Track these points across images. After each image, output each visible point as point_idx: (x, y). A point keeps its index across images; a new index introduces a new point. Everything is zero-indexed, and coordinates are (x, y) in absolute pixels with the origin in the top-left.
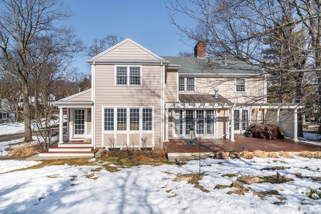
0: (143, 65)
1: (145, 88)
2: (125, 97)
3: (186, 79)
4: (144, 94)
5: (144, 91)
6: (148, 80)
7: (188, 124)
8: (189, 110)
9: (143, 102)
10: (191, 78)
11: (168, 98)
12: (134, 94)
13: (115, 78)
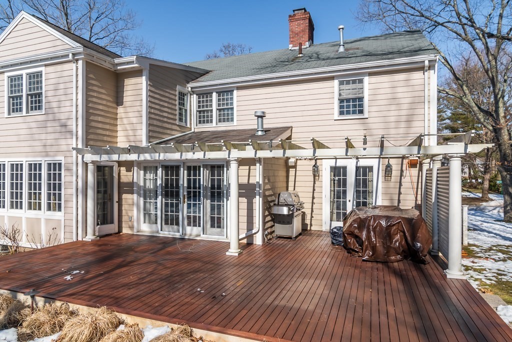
0: (46, 65)
1: (51, 117)
2: (22, 137)
3: (214, 95)
4: (50, 130)
5: (49, 124)
6: (56, 99)
7: (169, 201)
8: (172, 167)
9: (48, 148)
10: (225, 92)
11: (128, 139)
12: (34, 131)
13: (6, 99)
